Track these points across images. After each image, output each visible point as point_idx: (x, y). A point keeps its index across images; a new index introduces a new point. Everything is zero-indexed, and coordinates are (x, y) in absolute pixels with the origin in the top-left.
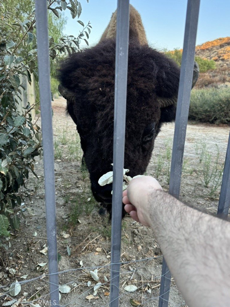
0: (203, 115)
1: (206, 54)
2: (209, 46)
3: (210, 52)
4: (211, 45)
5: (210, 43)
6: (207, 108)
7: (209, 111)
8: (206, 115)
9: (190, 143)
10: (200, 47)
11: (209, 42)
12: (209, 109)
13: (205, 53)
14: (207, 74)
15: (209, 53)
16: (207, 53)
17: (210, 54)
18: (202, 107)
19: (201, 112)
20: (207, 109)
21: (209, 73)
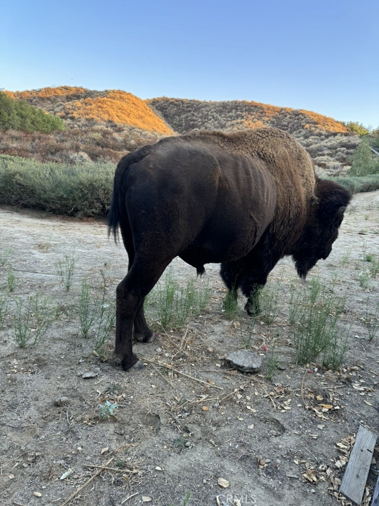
0: (57, 204)
1: (47, 106)
2: (50, 95)
3: (53, 104)
4: (53, 94)
5: (51, 90)
6: (62, 193)
7: (65, 198)
8: (62, 205)
9: (44, 252)
10: (36, 94)
11: (49, 88)
12: (65, 196)
13: (45, 104)
14: (52, 137)
15: (51, 106)
16: (49, 105)
17: (53, 106)
18: (53, 192)
19: (53, 199)
20: (62, 196)
21: (55, 136)
